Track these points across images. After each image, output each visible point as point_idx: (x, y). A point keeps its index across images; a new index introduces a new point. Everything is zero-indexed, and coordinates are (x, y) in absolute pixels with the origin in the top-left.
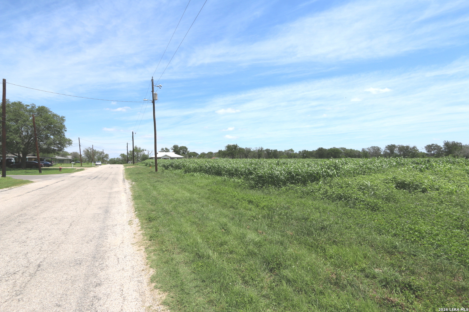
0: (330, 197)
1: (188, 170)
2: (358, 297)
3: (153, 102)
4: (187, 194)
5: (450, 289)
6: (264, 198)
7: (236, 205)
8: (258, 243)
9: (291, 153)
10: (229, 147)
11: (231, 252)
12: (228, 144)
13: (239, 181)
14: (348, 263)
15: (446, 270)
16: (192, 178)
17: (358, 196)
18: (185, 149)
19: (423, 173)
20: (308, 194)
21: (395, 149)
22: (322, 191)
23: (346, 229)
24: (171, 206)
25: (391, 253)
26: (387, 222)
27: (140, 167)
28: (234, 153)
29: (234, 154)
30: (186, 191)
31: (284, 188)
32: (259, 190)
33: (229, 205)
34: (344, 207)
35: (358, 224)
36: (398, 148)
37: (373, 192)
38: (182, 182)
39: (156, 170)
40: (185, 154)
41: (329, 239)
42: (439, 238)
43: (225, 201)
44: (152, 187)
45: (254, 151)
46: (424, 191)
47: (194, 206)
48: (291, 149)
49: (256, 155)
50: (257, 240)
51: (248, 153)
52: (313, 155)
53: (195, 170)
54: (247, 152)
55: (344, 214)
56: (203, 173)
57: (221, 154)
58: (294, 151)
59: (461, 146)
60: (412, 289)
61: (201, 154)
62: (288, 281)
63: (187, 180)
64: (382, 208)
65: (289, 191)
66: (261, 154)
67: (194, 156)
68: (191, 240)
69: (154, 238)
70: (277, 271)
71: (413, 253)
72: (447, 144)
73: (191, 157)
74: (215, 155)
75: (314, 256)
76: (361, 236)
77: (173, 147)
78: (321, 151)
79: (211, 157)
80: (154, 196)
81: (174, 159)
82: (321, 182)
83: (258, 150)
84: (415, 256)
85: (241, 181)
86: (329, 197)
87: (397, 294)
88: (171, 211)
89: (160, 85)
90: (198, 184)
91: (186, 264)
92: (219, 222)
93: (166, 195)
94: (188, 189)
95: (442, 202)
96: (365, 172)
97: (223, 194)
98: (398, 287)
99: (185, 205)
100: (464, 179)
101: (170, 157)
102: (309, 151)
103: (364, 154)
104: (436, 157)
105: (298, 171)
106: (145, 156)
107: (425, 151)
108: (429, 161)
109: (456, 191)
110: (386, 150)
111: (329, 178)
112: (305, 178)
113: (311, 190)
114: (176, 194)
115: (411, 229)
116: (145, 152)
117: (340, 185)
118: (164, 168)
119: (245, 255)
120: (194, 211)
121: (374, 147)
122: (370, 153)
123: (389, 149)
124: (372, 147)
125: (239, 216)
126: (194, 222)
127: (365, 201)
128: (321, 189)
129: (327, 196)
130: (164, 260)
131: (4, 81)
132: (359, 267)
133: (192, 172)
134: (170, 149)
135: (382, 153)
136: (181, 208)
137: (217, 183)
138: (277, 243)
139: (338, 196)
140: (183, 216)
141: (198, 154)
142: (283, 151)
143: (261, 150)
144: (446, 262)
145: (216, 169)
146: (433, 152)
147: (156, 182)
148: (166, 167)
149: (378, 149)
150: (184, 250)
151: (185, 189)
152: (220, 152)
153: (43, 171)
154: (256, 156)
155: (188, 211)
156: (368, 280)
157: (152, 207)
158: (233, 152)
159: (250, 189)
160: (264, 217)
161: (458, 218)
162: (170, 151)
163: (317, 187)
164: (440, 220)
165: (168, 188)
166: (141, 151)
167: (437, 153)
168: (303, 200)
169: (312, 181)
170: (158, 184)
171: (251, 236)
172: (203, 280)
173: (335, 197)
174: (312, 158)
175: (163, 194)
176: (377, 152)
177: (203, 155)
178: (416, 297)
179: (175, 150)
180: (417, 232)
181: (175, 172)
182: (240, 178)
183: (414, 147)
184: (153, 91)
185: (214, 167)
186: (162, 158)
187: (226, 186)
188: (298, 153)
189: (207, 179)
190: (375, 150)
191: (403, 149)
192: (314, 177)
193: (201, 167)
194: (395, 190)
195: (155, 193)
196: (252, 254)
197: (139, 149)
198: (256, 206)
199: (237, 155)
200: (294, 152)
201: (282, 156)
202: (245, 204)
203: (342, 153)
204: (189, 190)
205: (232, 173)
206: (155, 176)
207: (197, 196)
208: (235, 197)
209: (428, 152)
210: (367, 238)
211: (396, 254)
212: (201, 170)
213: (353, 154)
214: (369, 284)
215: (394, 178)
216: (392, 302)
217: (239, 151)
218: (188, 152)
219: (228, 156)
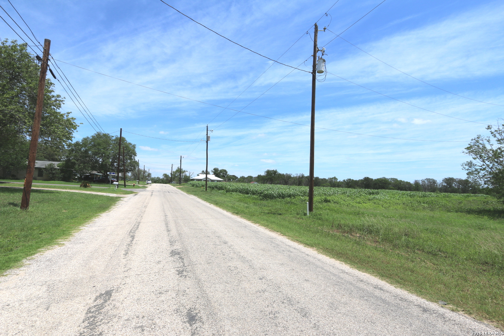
1: (228, 191)
3: (207, 142)
9: (334, 181)
10: (268, 172)
12: (268, 169)
18: (225, 172)
21: (454, 183)
28: (273, 178)
29: (273, 180)
36: (457, 181)
39: (206, 190)
40: (225, 177)
45: (294, 178)
48: (334, 177)
49: (297, 181)
51: (288, 180)
52: (359, 184)
53: (233, 191)
54: (287, 178)
56: (238, 192)
57: (260, 179)
58: (337, 179)
61: (241, 177)
63: (228, 196)
66: (301, 181)
67: (233, 179)
73: (230, 180)
74: (255, 179)
77: (214, 170)
78: (367, 181)
79: (250, 182)
81: (214, 181)
83: (298, 177)
101: (211, 180)
102: (354, 180)
103: (416, 187)
106: (188, 178)
110: (443, 183)
116: (186, 173)
121: (429, 179)
122: (424, 185)
123: (446, 183)
124: (427, 179)
131: (121, 129)
134: (210, 171)
135: (439, 187)
141: (237, 178)
142: (326, 178)
143: (302, 177)
149: (434, 182)
152: (259, 176)
153: (126, 186)
154: (296, 183)
162: (210, 173)
166: (183, 172)
174: (357, 187)
176: (432, 184)
177: (243, 179)
179: (215, 172)
184: (207, 134)
186: (203, 180)
188: (342, 181)
190: (430, 182)
191: (462, 183)
199: (277, 180)
200: (338, 181)
201: (325, 184)
217: (278, 177)
218: (228, 176)
219: (268, 181)
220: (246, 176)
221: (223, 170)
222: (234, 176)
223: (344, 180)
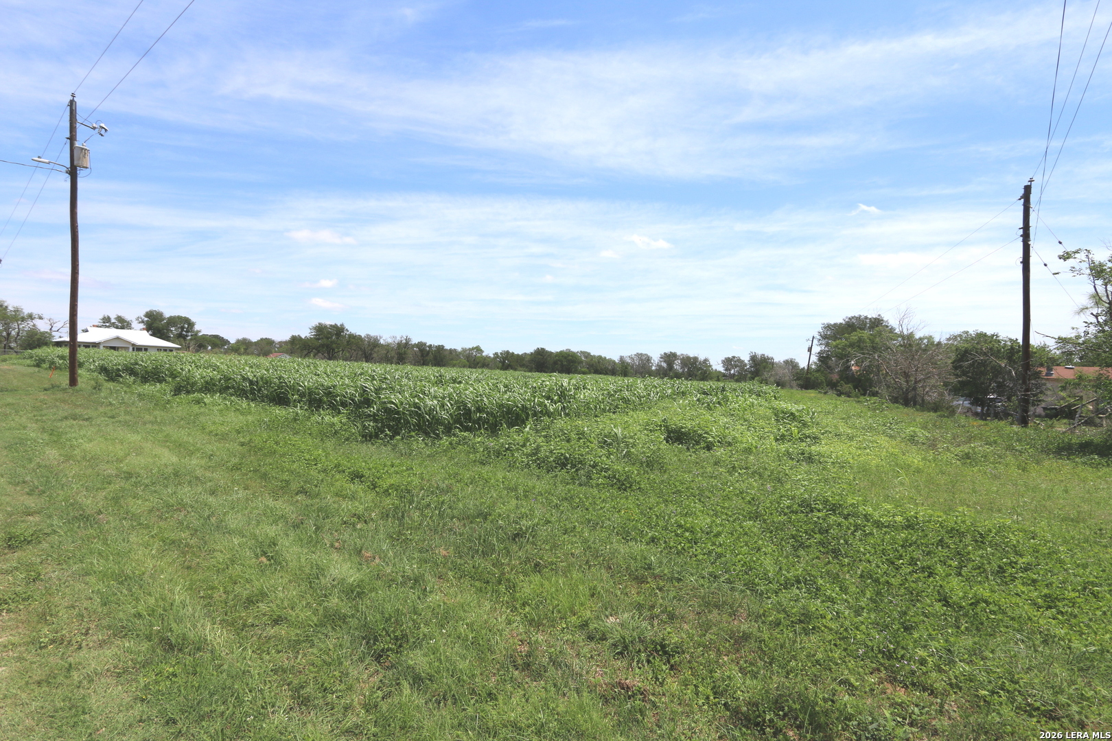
0: (544, 462)
1: (184, 387)
2: (566, 690)
3: (73, 173)
4: (169, 458)
5: (726, 640)
6: (393, 467)
7: (316, 486)
8: (356, 587)
9: (475, 356)
10: (320, 330)
11: (277, 621)
13: (336, 420)
14: (559, 612)
15: (725, 603)
16: (196, 408)
17: (598, 459)
18: (186, 326)
19: (711, 412)
20: (498, 454)
21: (676, 362)
22: (527, 450)
23: (565, 534)
24: (102, 494)
25: (640, 580)
26: (642, 513)
27: (9, 370)
28: (334, 346)
29: (333, 350)
30: (168, 447)
31: (447, 440)
32: (385, 446)
33: (294, 486)
34: (567, 484)
35: (589, 521)
36: (681, 359)
37: (626, 450)
38: (159, 420)
39: (73, 381)
40: (184, 337)
41: (528, 560)
42: (721, 540)
43: (286, 476)
44: (46, 437)
45: (388, 345)
46: (709, 447)
47: (186, 493)
48: (477, 347)
49: (393, 354)
50: (352, 579)
51: (372, 350)
52: (524, 362)
53: (209, 387)
54: (369, 345)
55: (567, 499)
56: (232, 395)
57: (297, 346)
58: (482, 351)
59: (773, 364)
60: (665, 653)
61: (238, 341)
62: (417, 681)
63: (179, 414)
64: (638, 483)
65: (457, 447)
66: (405, 353)
67: (214, 346)
68: (152, 601)
69: (12, 606)
70: (392, 657)
71: (676, 575)
72: (753, 358)
73: (205, 348)
74: (281, 346)
75: (487, 605)
76: (591, 548)
77: (146, 316)
78: (542, 355)
79: (266, 354)
80: (46, 466)
81: (146, 350)
82: (528, 427)
83: (398, 344)
84: (679, 580)
85: (341, 422)
86: (541, 463)
87: (640, 668)
88: (100, 512)
89: (103, 125)
90: (212, 428)
91: (119, 675)
92: (255, 537)
93: (93, 460)
94: (175, 441)
95: (734, 468)
96: (617, 407)
97: (283, 455)
98: (643, 653)
99: (155, 492)
100: (769, 424)
101: (133, 345)
102: (516, 353)
103: (622, 369)
104: (737, 381)
105: (482, 400)
106: (38, 337)
107: (721, 368)
108: (723, 389)
109: (756, 447)
110: (661, 361)
111: (545, 418)
112: (495, 417)
113: (507, 446)
114: (128, 458)
115: (680, 526)
116: (38, 323)
117: (566, 434)
118: (102, 377)
119: (316, 625)
120: (182, 506)
121: (641, 354)
122: (633, 365)
123: (665, 361)
124: (638, 355)
125: (318, 516)
126: (173, 542)
127: (609, 470)
128: (528, 444)
129: (538, 459)
130: (38, 674)
132: (578, 618)
133: (200, 391)
134: (134, 320)
135: (654, 368)
136: (140, 502)
137: (272, 426)
138: (403, 584)
139: (560, 459)
140: (140, 524)
141: (227, 342)
142: (459, 349)
143: (407, 343)
144: (726, 586)
145: (272, 387)
146: (732, 372)
147: (66, 418)
148: (111, 374)
149: (648, 360)
150: (121, 632)
151: (166, 441)
152: (295, 340)
154: (392, 358)
155: (163, 508)
156: (593, 644)
157: (31, 502)
158: (331, 342)
159: (362, 442)
160: (385, 516)
161: (753, 499)
162: (133, 326)
163: (519, 439)
164: (726, 505)
165: (106, 439)
166: (23, 319)
167: (739, 373)
168: (485, 470)
169: (511, 425)
170: (71, 427)
171: (342, 569)
172: (171, 719)
173: (554, 461)
174: (521, 369)
175: (84, 458)
176: (645, 364)
177: (244, 347)
178: (672, 668)
179: (152, 323)
180: (687, 531)
181: (140, 390)
182: (339, 413)
183: (706, 360)
184: (72, 139)
185: (267, 382)
186: (101, 347)
187: (297, 433)
188: (492, 356)
189: (242, 414)
190: (642, 360)
191: (688, 363)
192: (515, 417)
193: (227, 379)
194: (664, 446)
195: (52, 454)
196: (334, 619)
197: (15, 311)
198: (369, 488)
199: (343, 350)
200: (484, 354)
201: (455, 362)
202: (341, 482)
203: (581, 362)
204: (180, 447)
205: (317, 400)
206: (64, 401)
207: (203, 462)
208: (315, 465)
209: (726, 370)
210: (602, 550)
211: (649, 580)
212: (225, 386)
213: (603, 367)
214: (592, 656)
215: (663, 421)
216: (628, 688)
217: (348, 342)
218: (196, 335)
219: (319, 352)
220: (254, 339)
221: (179, 318)
222: (216, 337)
223: (496, 354)
